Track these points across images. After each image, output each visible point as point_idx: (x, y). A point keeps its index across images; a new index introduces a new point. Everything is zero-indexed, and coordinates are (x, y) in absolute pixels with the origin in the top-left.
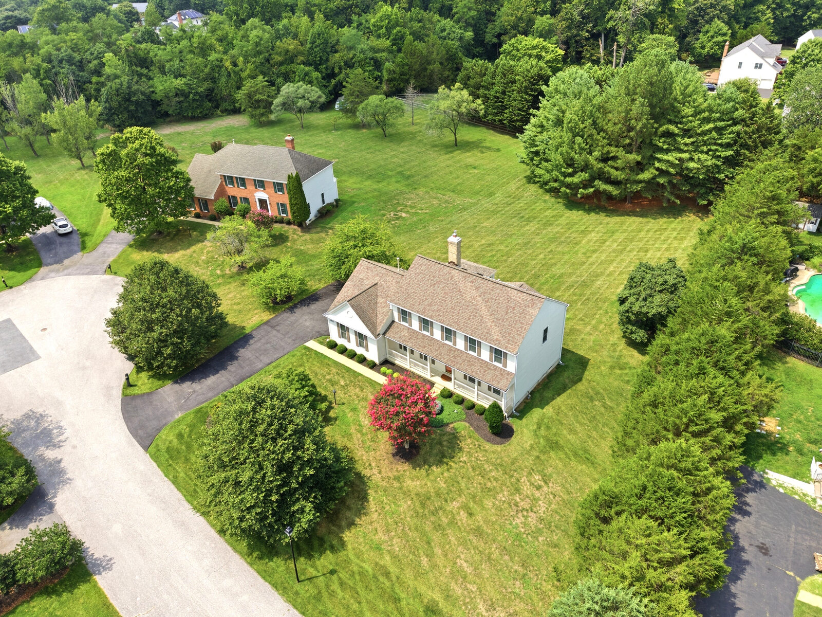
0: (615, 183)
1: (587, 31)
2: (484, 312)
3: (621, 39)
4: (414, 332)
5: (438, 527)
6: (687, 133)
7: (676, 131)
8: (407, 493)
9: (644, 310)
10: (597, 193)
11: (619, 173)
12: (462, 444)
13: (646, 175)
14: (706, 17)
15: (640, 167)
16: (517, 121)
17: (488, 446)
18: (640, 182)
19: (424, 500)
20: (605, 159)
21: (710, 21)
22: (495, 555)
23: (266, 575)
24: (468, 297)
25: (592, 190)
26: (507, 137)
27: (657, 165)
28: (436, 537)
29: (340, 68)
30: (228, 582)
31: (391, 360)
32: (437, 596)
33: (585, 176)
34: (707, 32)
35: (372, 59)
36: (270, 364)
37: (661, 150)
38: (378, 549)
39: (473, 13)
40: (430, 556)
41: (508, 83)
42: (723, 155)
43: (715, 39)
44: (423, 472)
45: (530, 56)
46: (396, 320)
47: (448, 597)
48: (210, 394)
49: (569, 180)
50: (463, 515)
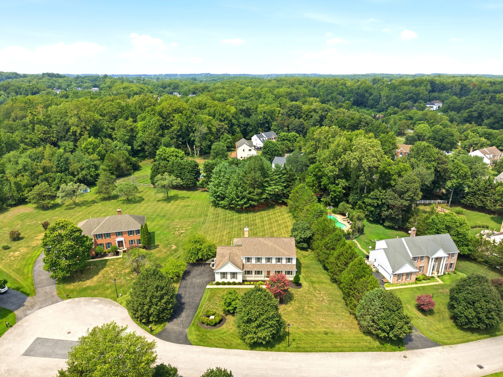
0: (255, 201)
1: (180, 141)
2: (278, 248)
3: (197, 144)
4: (254, 264)
5: (307, 315)
6: (272, 180)
7: (269, 180)
8: (291, 311)
9: (306, 236)
10: (251, 205)
11: (256, 197)
12: (292, 292)
13: (264, 196)
14: (221, 132)
15: (262, 194)
16: (190, 184)
17: (299, 290)
18: (263, 198)
19: (297, 310)
20: (250, 193)
21: (222, 134)
22: (327, 314)
23: (279, 350)
24: (270, 245)
25: (249, 205)
26: (185, 191)
27: (267, 192)
28: (309, 318)
29: (78, 172)
30: (271, 358)
31: (245, 279)
32: (325, 330)
33: (245, 200)
34: (223, 138)
35: (93, 165)
36: (201, 299)
37: (266, 187)
38: (298, 328)
39: (127, 137)
40: (313, 322)
41: (181, 169)
42: (283, 185)
43: (227, 141)
44: (289, 304)
45: (173, 156)
46: (244, 263)
47: (326, 328)
48: (190, 319)
49: (239, 203)
50: (310, 309)
